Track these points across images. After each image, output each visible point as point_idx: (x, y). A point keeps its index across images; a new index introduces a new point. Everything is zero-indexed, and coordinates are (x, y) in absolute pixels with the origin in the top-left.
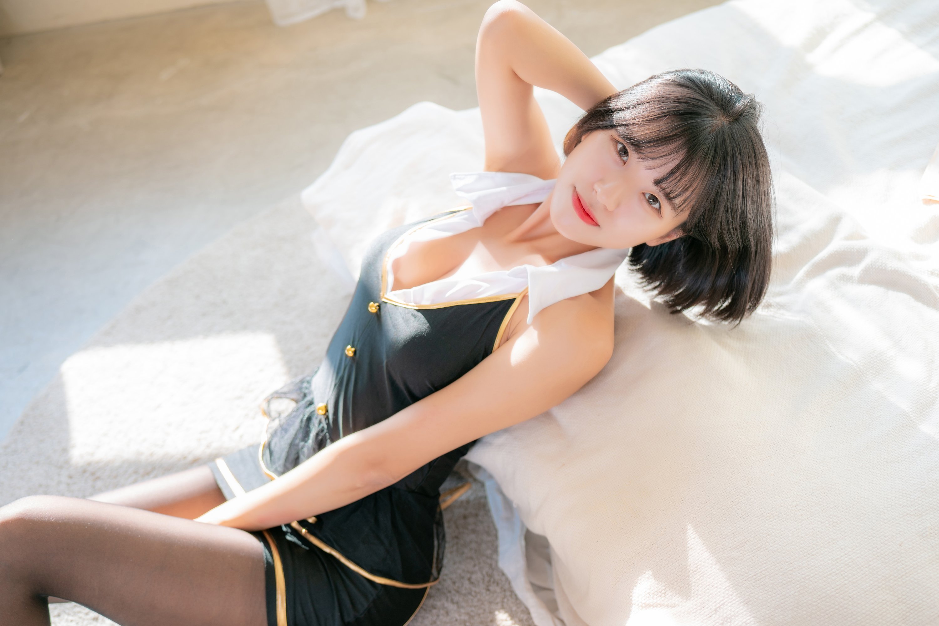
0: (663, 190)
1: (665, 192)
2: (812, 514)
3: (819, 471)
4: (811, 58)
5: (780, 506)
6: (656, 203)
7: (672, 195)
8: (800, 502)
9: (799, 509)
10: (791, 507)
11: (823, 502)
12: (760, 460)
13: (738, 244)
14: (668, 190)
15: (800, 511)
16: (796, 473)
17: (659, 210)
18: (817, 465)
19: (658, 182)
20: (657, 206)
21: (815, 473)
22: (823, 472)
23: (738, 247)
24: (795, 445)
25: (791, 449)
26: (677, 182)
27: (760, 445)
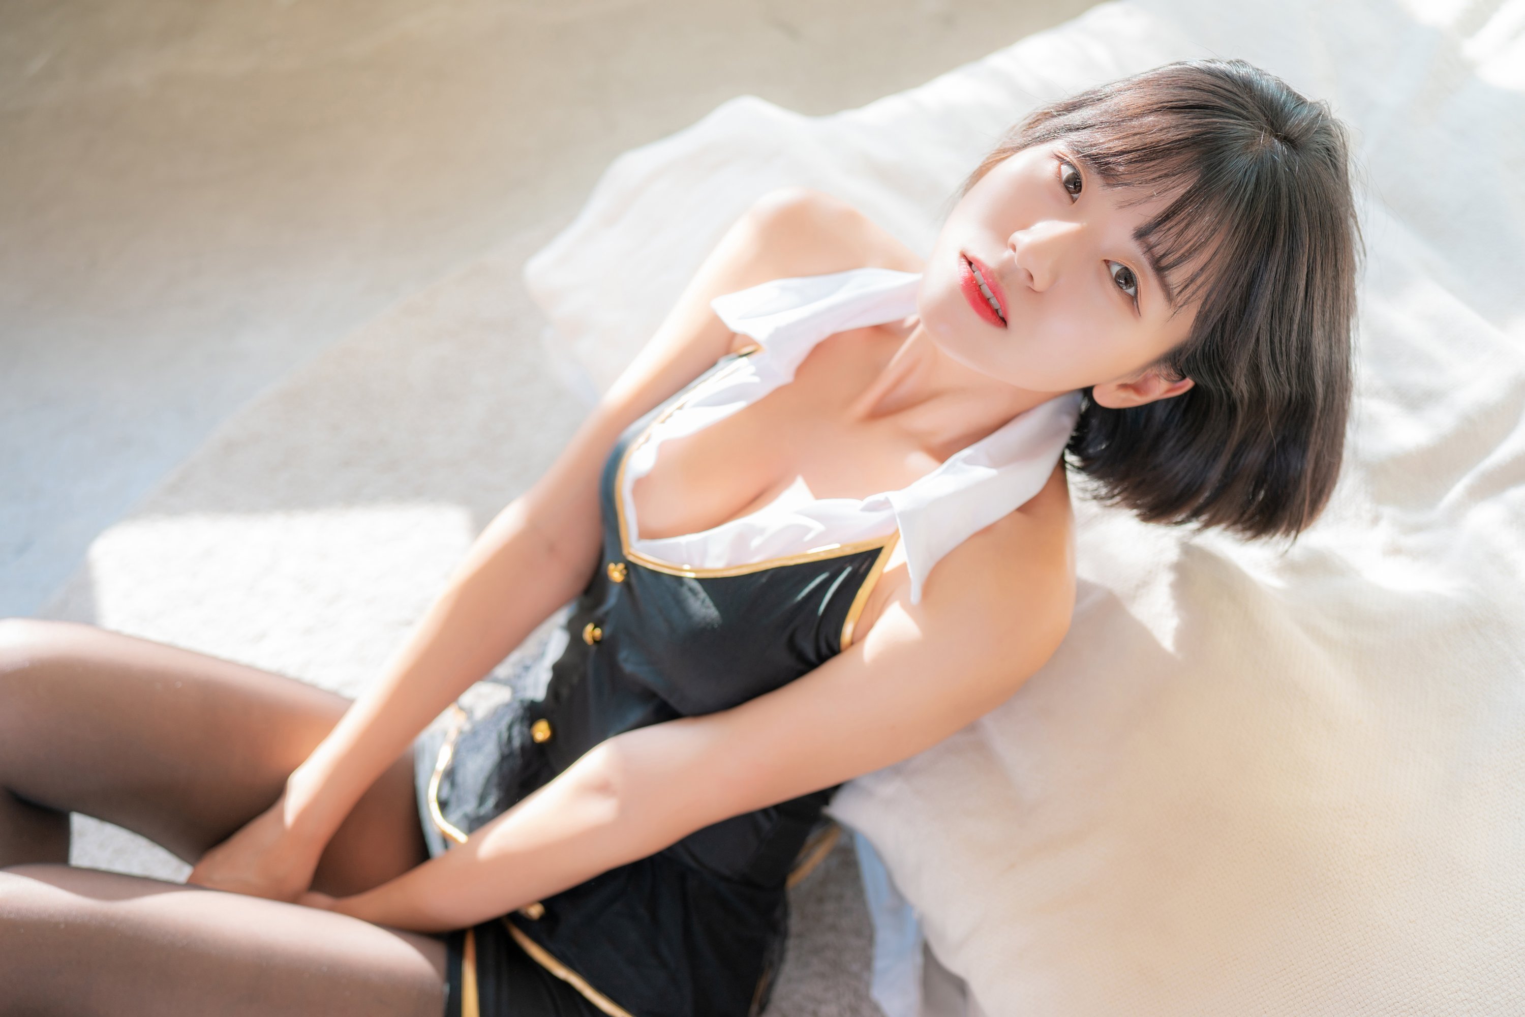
0: (1149, 249)
1: (1153, 256)
2: (1488, 1009)
3: (1501, 918)
4: (1472, 48)
5: (1427, 990)
6: (1130, 287)
7: (1164, 262)
8: (1466, 983)
9: (1464, 998)
10: (1449, 994)
11: (1509, 986)
12: (1389, 887)
13: (1288, 387)
14: (1159, 250)
15: (1465, 1002)
16: (1457, 920)
17: (1134, 299)
18: (1495, 903)
19: (1141, 234)
20: (1131, 291)
21: (1494, 921)
22: (1507, 919)
23: (1287, 392)
24: (1454, 858)
25: (1447, 868)
26: (1182, 232)
27: (1387, 856)
